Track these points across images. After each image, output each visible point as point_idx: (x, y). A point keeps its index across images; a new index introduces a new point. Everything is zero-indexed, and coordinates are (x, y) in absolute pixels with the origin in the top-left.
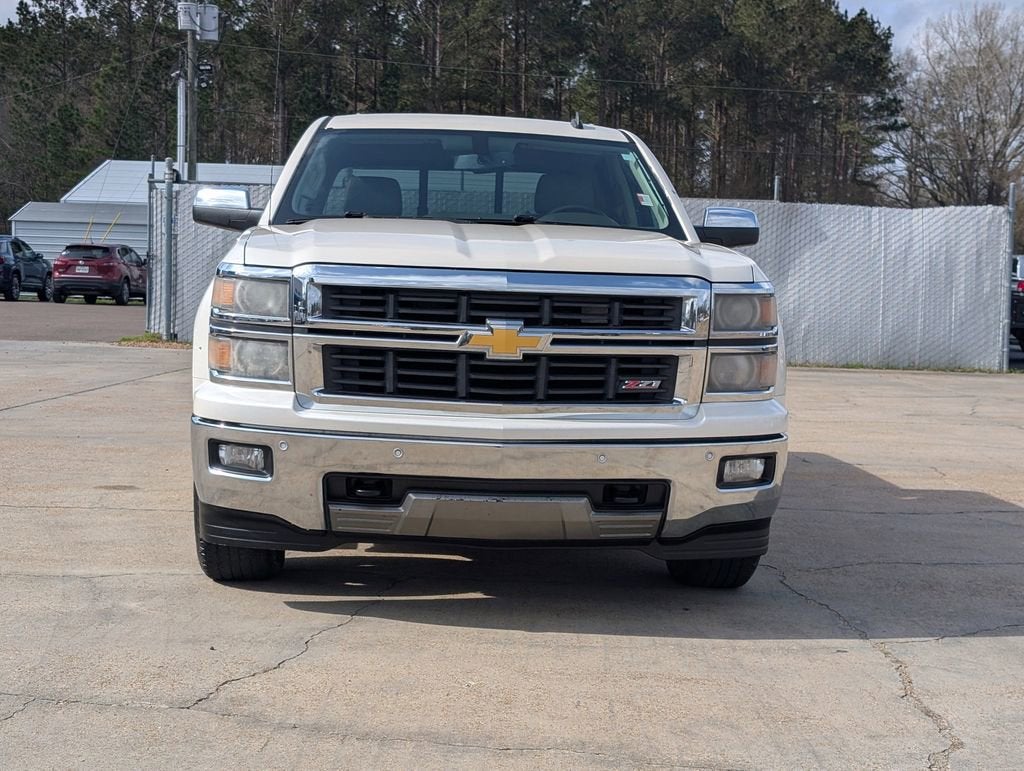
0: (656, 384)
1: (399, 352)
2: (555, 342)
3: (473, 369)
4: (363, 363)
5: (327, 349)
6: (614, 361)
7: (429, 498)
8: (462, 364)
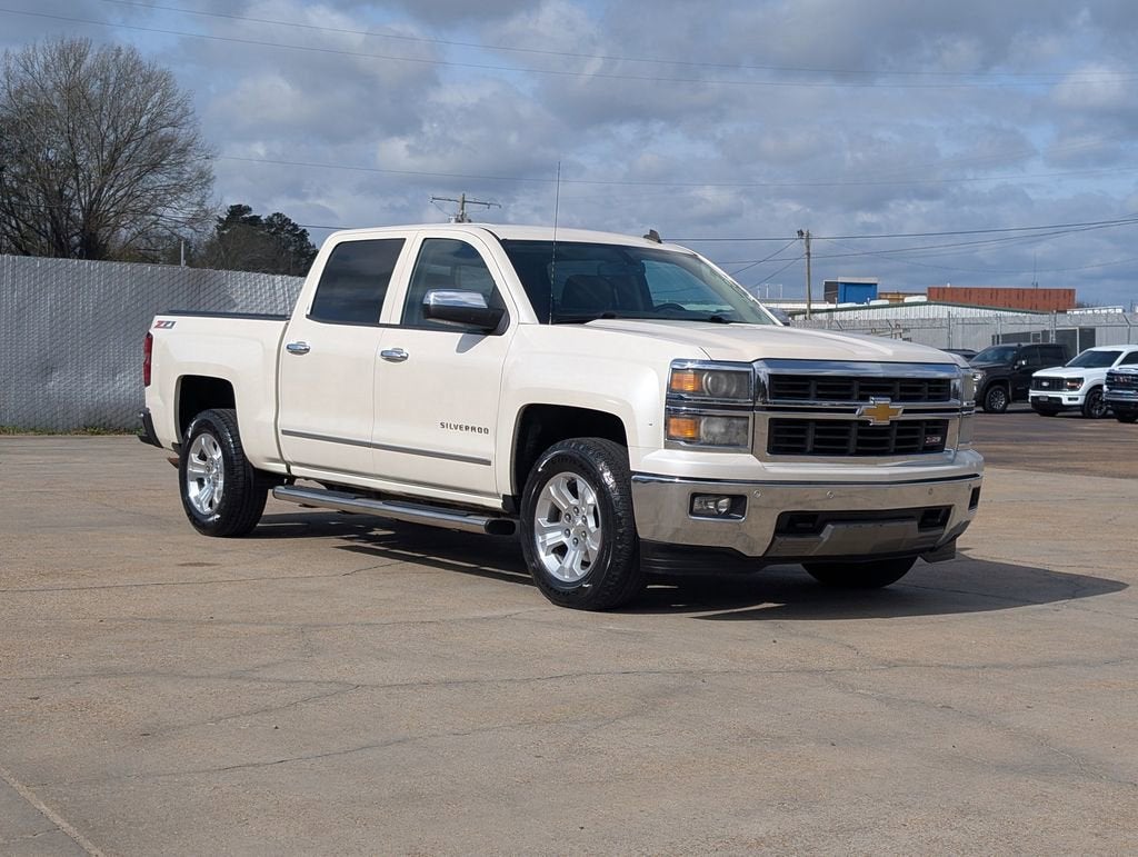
0: (939, 439)
1: (818, 422)
2: (905, 411)
3: (860, 432)
4: (790, 431)
5: (772, 421)
6: (924, 424)
7: (841, 527)
8: (854, 430)
